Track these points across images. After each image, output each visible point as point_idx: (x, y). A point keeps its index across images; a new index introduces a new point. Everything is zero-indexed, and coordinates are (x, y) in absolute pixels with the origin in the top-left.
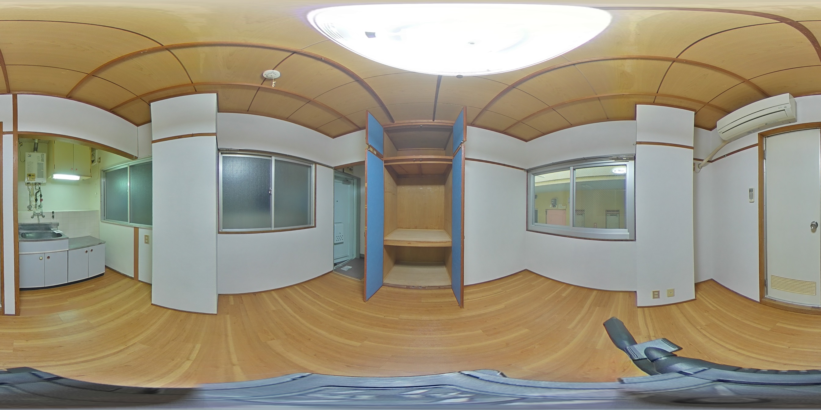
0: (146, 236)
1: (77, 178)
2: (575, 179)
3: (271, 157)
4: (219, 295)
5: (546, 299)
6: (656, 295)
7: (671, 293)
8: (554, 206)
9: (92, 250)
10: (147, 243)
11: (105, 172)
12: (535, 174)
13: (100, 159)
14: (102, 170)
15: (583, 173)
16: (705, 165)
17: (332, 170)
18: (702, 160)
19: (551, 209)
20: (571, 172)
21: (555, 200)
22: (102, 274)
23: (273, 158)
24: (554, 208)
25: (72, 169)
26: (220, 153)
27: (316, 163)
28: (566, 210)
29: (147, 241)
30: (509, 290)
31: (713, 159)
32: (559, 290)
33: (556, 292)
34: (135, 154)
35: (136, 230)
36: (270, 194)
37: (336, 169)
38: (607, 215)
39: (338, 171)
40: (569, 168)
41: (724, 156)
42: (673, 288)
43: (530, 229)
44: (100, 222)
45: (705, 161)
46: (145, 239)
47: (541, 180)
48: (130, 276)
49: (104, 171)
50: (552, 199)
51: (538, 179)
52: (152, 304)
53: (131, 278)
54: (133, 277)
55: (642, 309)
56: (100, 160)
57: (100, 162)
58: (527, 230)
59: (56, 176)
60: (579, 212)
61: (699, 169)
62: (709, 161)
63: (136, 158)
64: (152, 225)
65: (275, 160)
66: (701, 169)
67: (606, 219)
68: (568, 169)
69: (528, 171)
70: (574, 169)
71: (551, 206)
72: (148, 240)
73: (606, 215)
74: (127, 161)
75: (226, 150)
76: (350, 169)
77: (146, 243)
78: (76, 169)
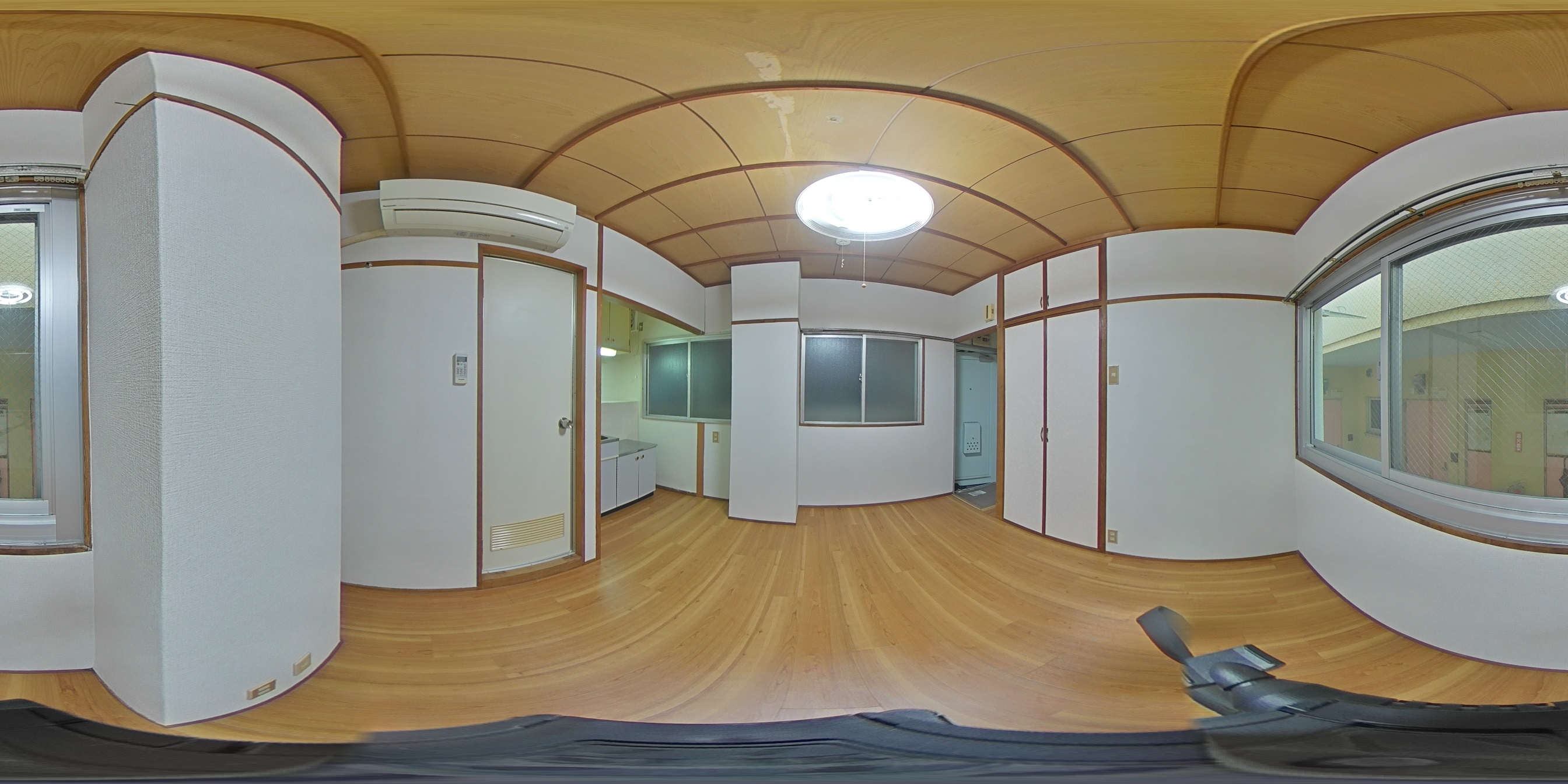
0: (714, 433)
3: (862, 335)
4: (799, 506)
9: (643, 456)
10: (717, 441)
11: (648, 345)
13: (642, 325)
14: (645, 342)
17: (952, 344)
22: (652, 494)
23: (864, 337)
26: (803, 334)
27: (924, 337)
29: (715, 439)
34: (702, 329)
35: (701, 427)
36: (861, 382)
37: (956, 341)
39: (962, 344)
44: (641, 419)
46: (714, 437)
48: (691, 491)
52: (729, 518)
53: (693, 494)
54: (696, 492)
56: (641, 327)
57: (642, 330)
63: (703, 333)
64: (731, 419)
65: (867, 339)
72: (717, 437)
74: (689, 336)
75: (809, 331)
76: (984, 339)
77: (714, 441)
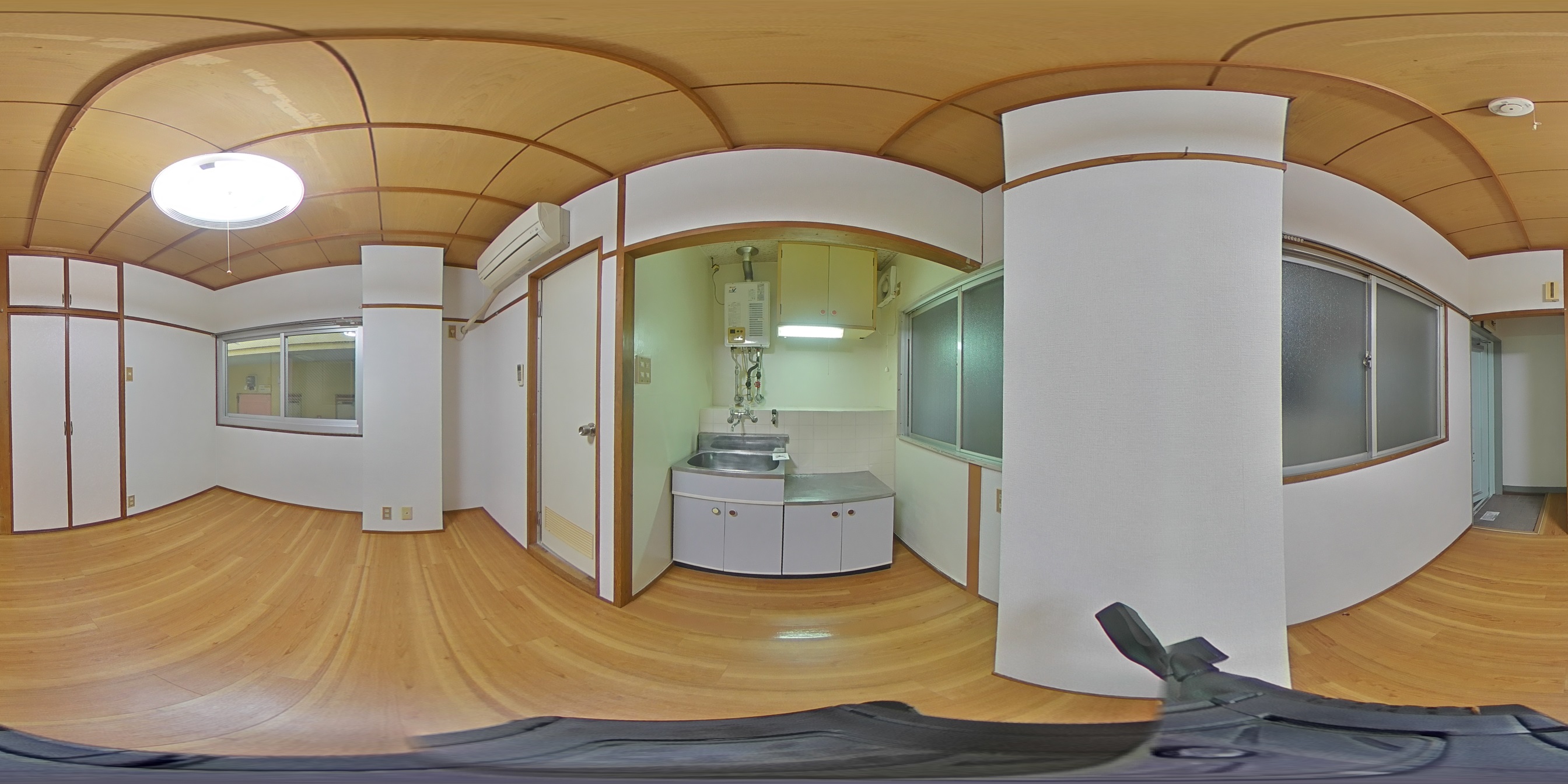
1: (836, 333)
2: (287, 345)
3: (1369, 275)
5: (253, 521)
6: (387, 513)
7: (408, 514)
8: (251, 388)
9: (853, 512)
11: (911, 317)
12: (228, 341)
13: (900, 287)
14: (904, 312)
15: (301, 340)
16: (471, 328)
18: (466, 320)
19: (246, 392)
20: (281, 340)
21: (253, 378)
22: (886, 566)
23: (1374, 281)
24: (250, 391)
25: (823, 312)
28: (270, 394)
30: (202, 514)
31: (485, 318)
32: (268, 510)
33: (264, 512)
34: (976, 256)
35: (974, 470)
38: (338, 402)
40: (279, 334)
41: (495, 314)
42: (410, 506)
43: (221, 422)
44: (897, 440)
45: (470, 322)
47: (235, 348)
48: (960, 581)
49: (908, 314)
50: (249, 377)
51: (231, 346)
53: (962, 586)
55: (368, 534)
57: (899, 291)
58: (217, 425)
59: (785, 331)
60: (294, 398)
61: (463, 335)
62: (477, 321)
65: (1378, 286)
66: (467, 335)
67: (336, 408)
68: (277, 336)
69: (217, 336)
70: (286, 337)
71: (246, 388)
73: (336, 404)
74: (957, 279)
78: (834, 312)
